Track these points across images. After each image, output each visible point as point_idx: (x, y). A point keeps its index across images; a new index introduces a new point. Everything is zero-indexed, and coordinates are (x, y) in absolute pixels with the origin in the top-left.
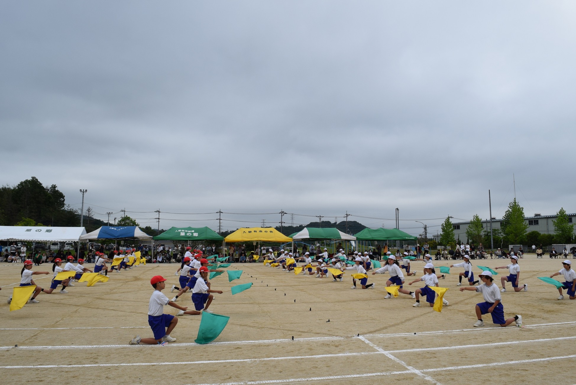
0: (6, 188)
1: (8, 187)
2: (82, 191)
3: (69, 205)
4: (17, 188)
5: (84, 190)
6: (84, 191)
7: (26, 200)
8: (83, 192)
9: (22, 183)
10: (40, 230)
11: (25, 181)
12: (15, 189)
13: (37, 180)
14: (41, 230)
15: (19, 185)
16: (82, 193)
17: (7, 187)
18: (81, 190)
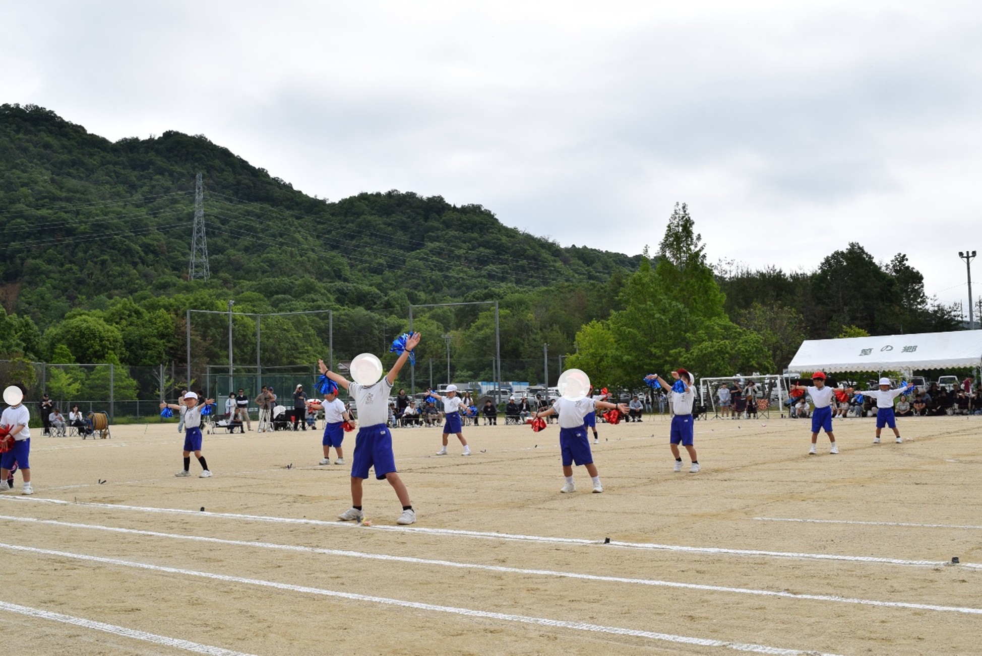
0: (797, 274)
1: (802, 272)
2: (965, 255)
3: (935, 296)
4: (820, 271)
5: (968, 253)
6: (970, 254)
7: (840, 295)
8: (968, 257)
9: (827, 260)
10: (889, 348)
11: (833, 255)
12: (814, 275)
13: (861, 249)
14: (892, 348)
15: (823, 264)
16: (965, 260)
17: (799, 272)
18: (961, 254)
